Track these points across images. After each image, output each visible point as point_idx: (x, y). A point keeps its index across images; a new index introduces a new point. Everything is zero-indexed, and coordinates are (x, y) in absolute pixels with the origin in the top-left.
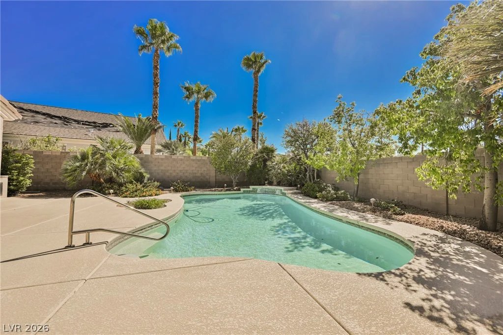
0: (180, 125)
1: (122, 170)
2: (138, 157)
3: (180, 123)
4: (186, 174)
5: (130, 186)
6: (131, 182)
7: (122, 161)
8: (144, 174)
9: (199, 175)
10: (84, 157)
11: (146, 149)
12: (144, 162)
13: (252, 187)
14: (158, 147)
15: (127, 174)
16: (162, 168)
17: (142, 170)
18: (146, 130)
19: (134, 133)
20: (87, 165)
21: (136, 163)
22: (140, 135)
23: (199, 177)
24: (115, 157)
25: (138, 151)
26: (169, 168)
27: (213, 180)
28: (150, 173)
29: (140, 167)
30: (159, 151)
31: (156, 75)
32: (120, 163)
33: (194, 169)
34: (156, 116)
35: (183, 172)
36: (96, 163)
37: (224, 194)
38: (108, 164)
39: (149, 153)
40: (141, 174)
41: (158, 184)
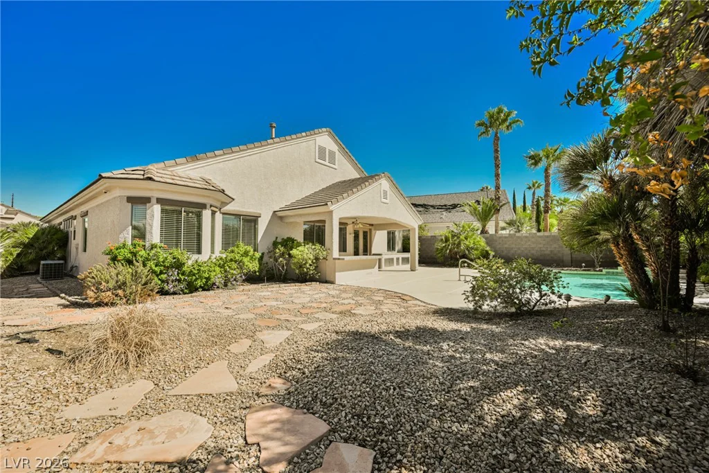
0: (536, 185)
1: (472, 248)
2: (483, 237)
3: (537, 182)
4: (533, 252)
5: (478, 261)
6: (479, 258)
7: (472, 242)
8: (490, 252)
9: (548, 252)
10: (447, 240)
11: (491, 227)
12: (490, 241)
13: (620, 268)
14: (502, 224)
15: (476, 252)
16: (506, 246)
17: (488, 249)
18: (490, 210)
19: (480, 214)
20: (449, 245)
21: (482, 243)
22: (485, 215)
23: (548, 255)
24: (466, 239)
25: (484, 232)
26: (514, 246)
27: (567, 258)
28: (495, 251)
29: (486, 245)
30: (503, 229)
32: (470, 243)
33: (541, 246)
35: (529, 249)
36: (455, 244)
38: (462, 245)
39: (494, 233)
40: (487, 252)
41: (503, 261)
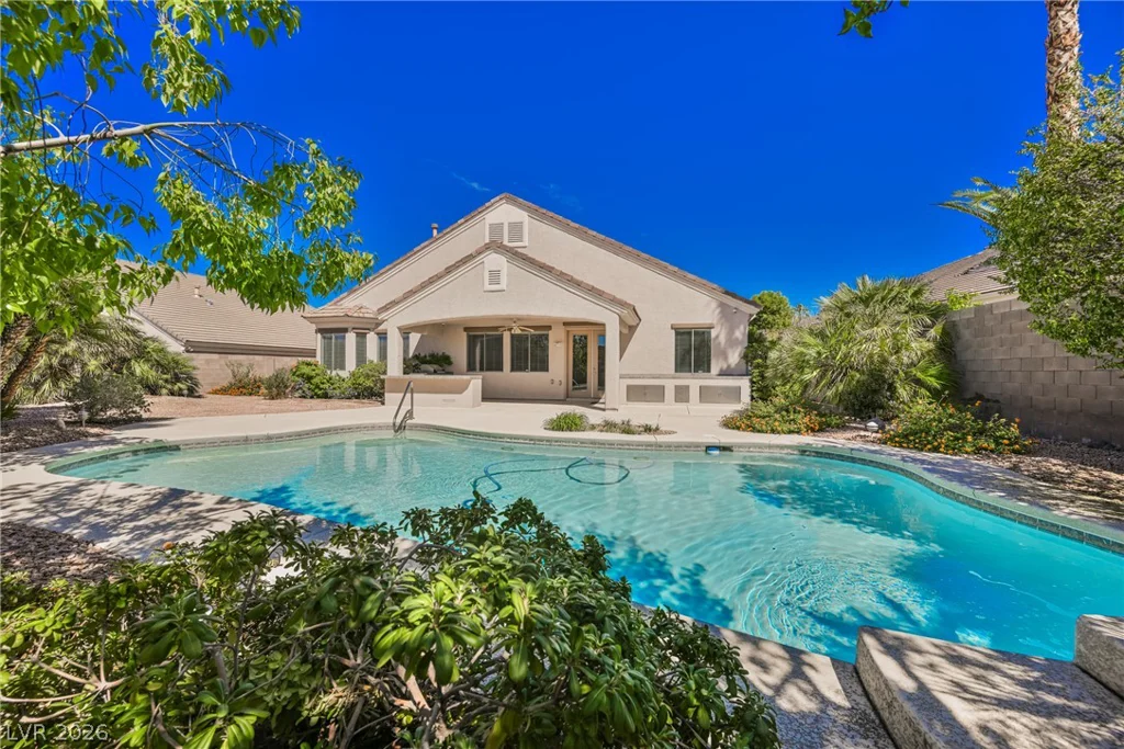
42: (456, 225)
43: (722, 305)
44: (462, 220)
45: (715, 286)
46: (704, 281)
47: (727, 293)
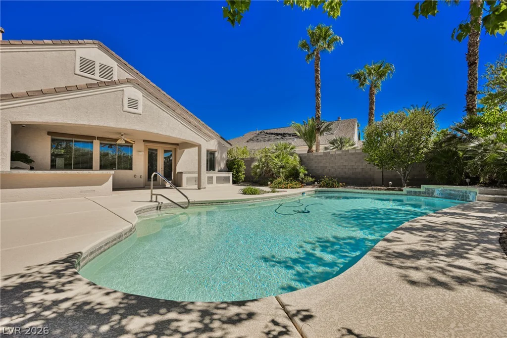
8: (301, 170)
13: (423, 188)
16: (321, 165)
17: (299, 167)
22: (310, 137)
25: (309, 151)
27: (378, 176)
31: (317, 77)
33: (354, 164)
34: (319, 116)
35: (342, 167)
37: (384, 194)
40: (297, 170)
42: (41, 42)
43: (219, 143)
44: (50, 42)
45: (218, 134)
46: (214, 131)
47: (222, 138)
